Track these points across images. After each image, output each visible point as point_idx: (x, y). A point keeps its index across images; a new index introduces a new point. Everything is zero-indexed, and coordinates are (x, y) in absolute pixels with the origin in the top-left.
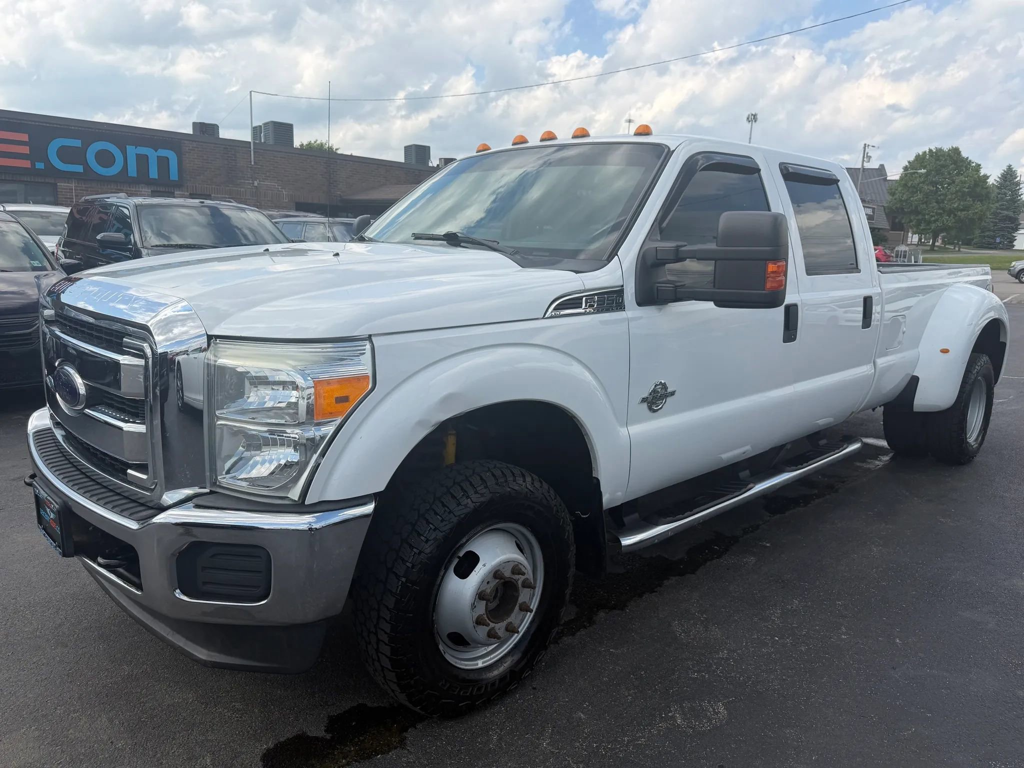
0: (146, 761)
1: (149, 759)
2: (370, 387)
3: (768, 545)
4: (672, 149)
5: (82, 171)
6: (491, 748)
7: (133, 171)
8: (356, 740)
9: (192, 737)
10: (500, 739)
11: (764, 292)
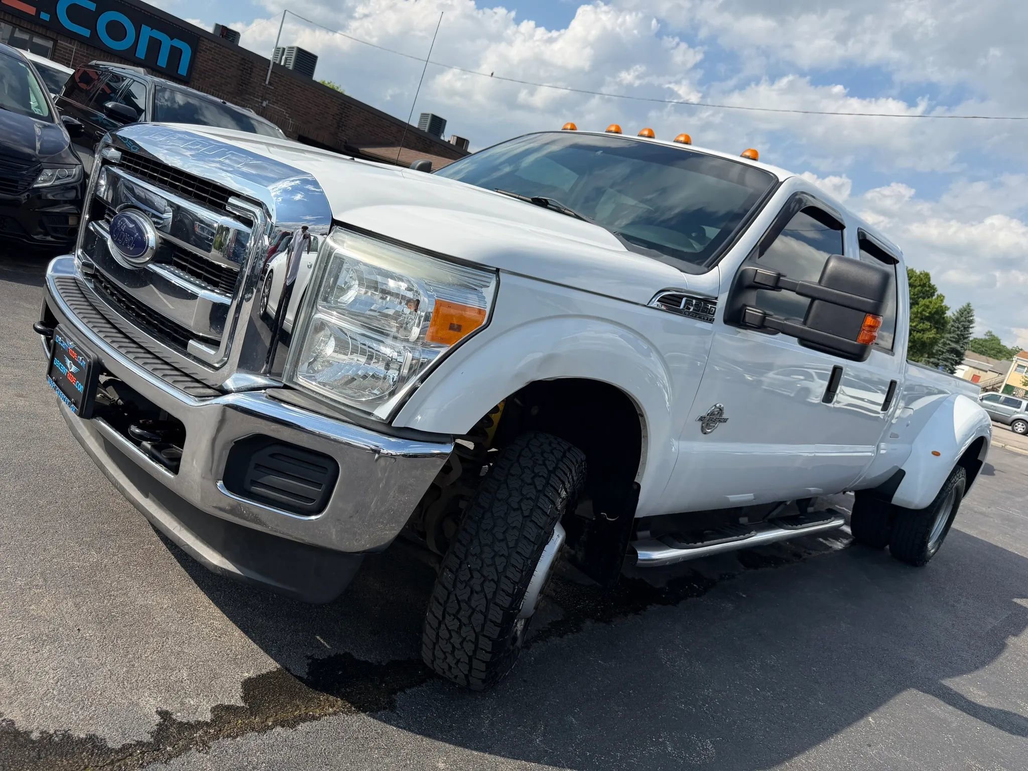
0: (117, 660)
1: (119, 658)
2: (484, 323)
3: (744, 596)
4: (780, 181)
5: (88, 36)
6: (483, 732)
7: (141, 53)
8: (343, 690)
9: (167, 646)
10: (492, 724)
11: (855, 343)
